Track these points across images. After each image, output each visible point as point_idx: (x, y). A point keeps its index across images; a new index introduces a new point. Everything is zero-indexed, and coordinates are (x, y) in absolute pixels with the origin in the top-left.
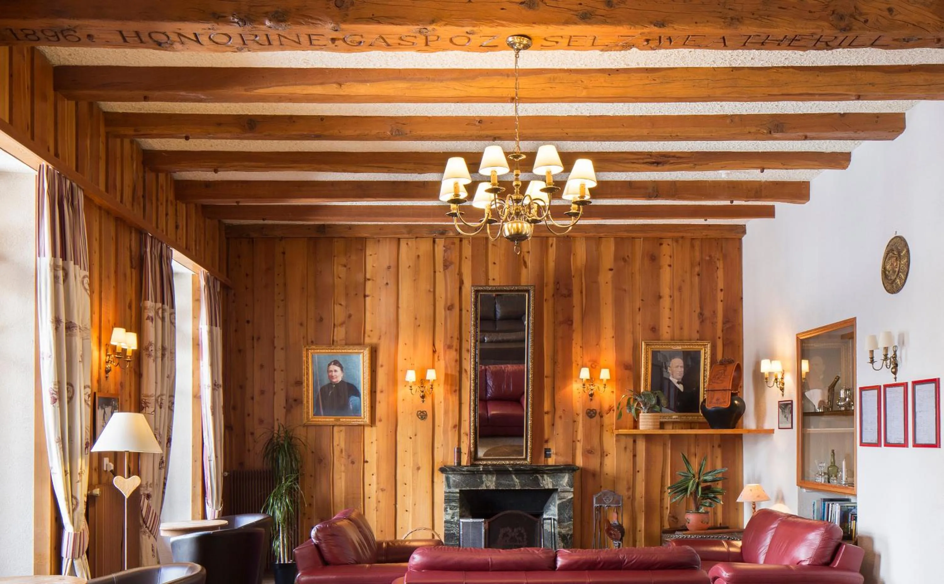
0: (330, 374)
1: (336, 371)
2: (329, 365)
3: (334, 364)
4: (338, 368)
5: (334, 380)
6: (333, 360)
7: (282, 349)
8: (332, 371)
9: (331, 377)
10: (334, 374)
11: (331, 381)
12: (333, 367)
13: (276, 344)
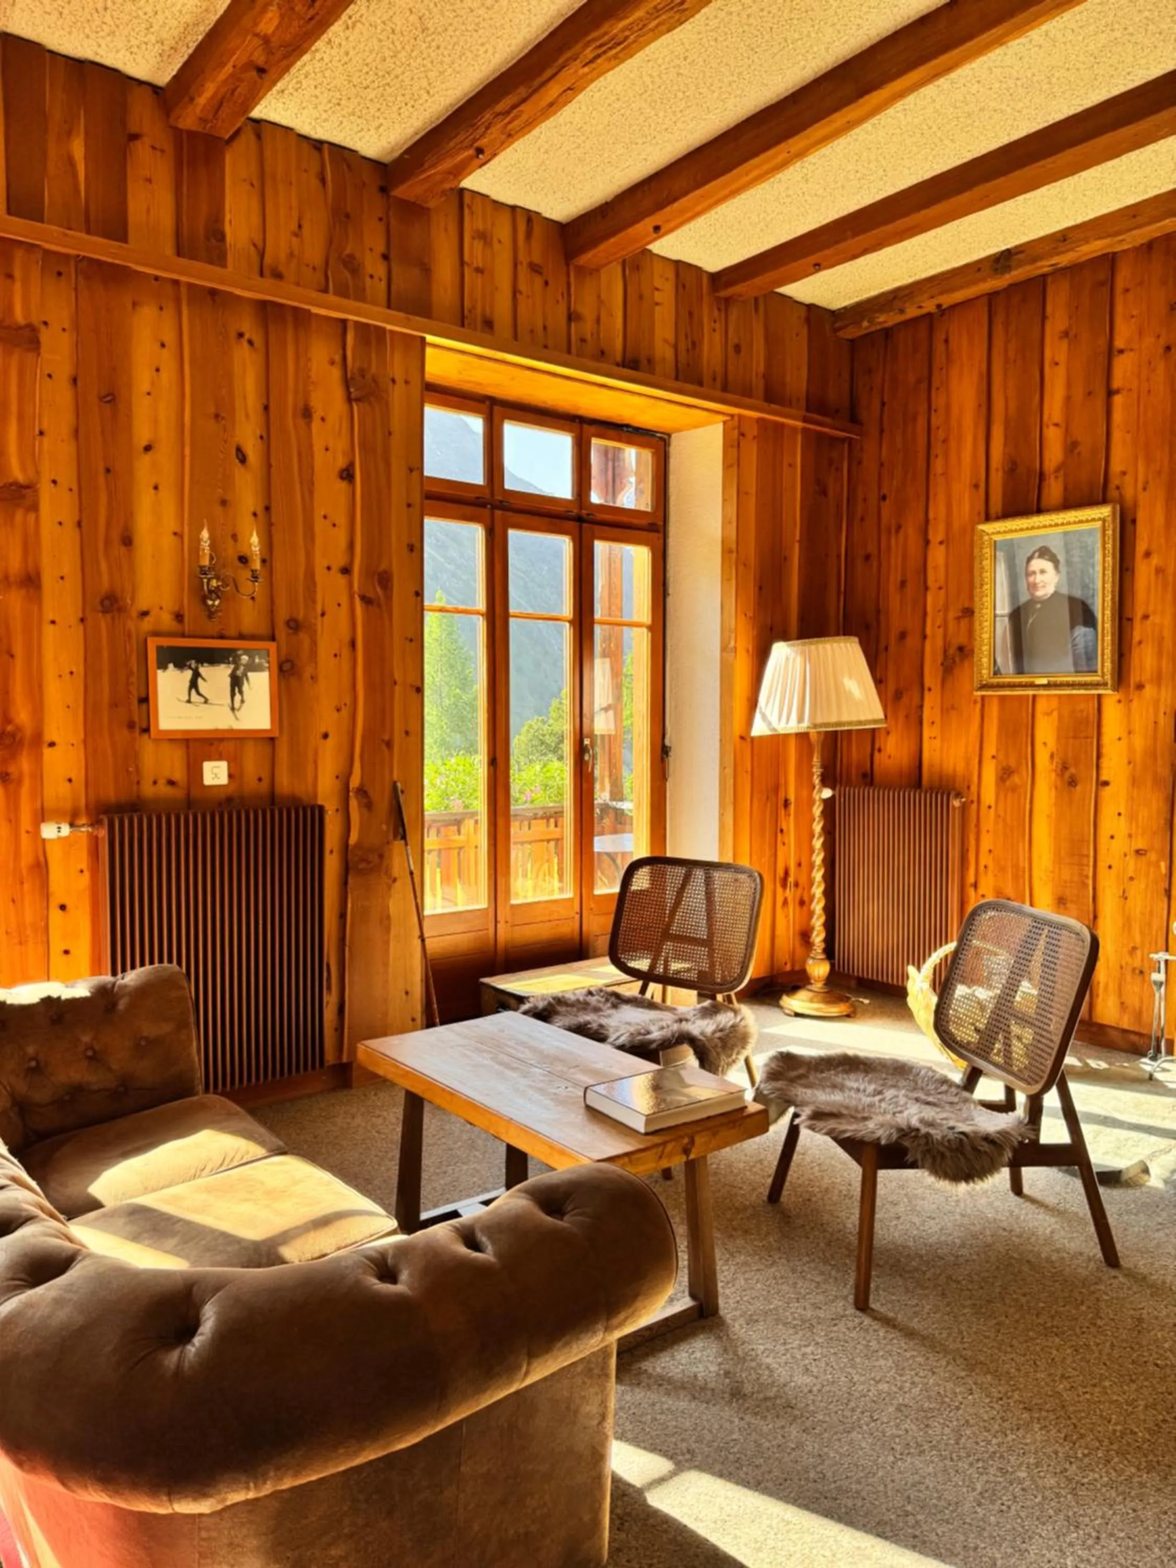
0: (1031, 579)
1: (1043, 572)
2: (1030, 559)
3: (1040, 556)
4: (1048, 565)
5: (1040, 593)
6: (1037, 547)
7: (941, 543)
8: (1034, 573)
9: (1033, 587)
10: (1039, 578)
11: (1032, 595)
12: (1038, 564)
13: (931, 537)
